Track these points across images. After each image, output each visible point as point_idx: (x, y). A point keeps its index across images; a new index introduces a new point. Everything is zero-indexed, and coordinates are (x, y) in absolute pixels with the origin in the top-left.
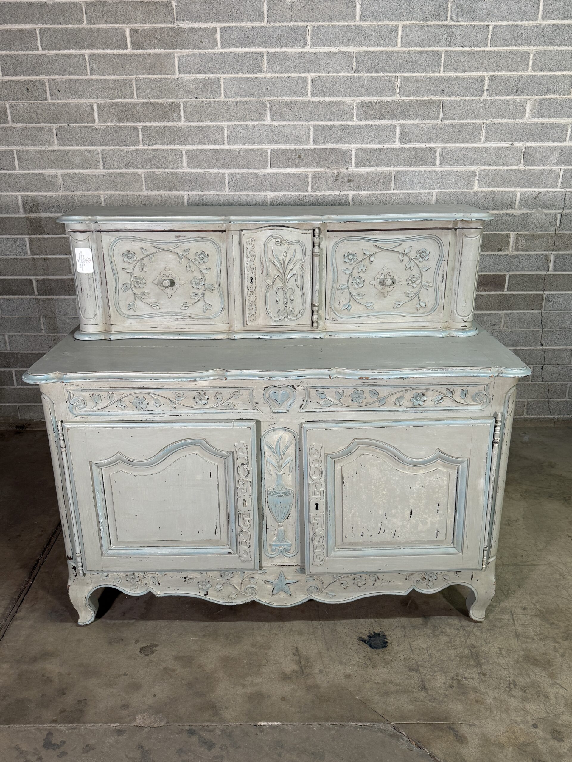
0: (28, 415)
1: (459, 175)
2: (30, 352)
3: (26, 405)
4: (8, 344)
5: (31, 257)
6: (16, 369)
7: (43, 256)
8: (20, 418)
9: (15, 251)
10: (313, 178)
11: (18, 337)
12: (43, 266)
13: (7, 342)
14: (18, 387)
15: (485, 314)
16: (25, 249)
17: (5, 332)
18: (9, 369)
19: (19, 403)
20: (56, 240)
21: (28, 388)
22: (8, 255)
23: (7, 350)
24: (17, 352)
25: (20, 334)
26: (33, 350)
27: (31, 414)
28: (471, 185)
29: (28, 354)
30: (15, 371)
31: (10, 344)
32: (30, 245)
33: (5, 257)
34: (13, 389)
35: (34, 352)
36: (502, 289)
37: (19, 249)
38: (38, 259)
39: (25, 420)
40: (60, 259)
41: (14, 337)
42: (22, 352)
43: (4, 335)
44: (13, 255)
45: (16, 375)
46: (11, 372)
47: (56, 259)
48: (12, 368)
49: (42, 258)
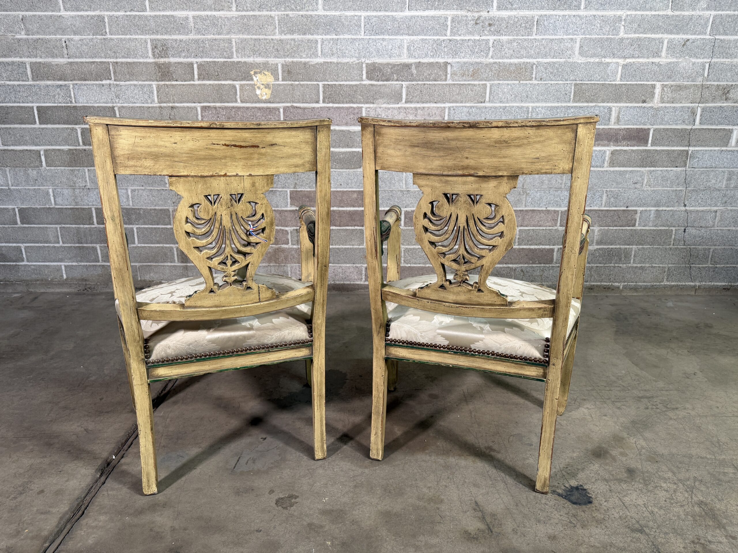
0: (148, 276)
1: (605, 20)
2: (152, 208)
3: (146, 265)
4: (130, 199)
5: (158, 105)
6: (137, 226)
7: (171, 105)
8: (139, 279)
9: (142, 99)
10: (453, 21)
11: (141, 192)
12: (170, 115)
13: (130, 196)
14: (139, 245)
15: (626, 171)
16: (153, 96)
17: (128, 186)
18: (131, 226)
19: (140, 262)
20: (184, 87)
21: (149, 247)
22: (135, 103)
23: (129, 205)
24: (139, 207)
25: (143, 188)
26: (155, 206)
27: (152, 274)
28: (616, 31)
29: (151, 210)
30: (137, 228)
31: (132, 199)
32: (158, 92)
33: (131, 105)
34: (133, 247)
35: (157, 208)
36: (646, 143)
37: (146, 96)
38: (165, 107)
39: (145, 281)
40: (188, 107)
41: (137, 191)
42: (144, 207)
43: (127, 189)
44: (140, 103)
45: (137, 232)
46: (132, 228)
47: (184, 107)
48: (133, 224)
49: (169, 106)
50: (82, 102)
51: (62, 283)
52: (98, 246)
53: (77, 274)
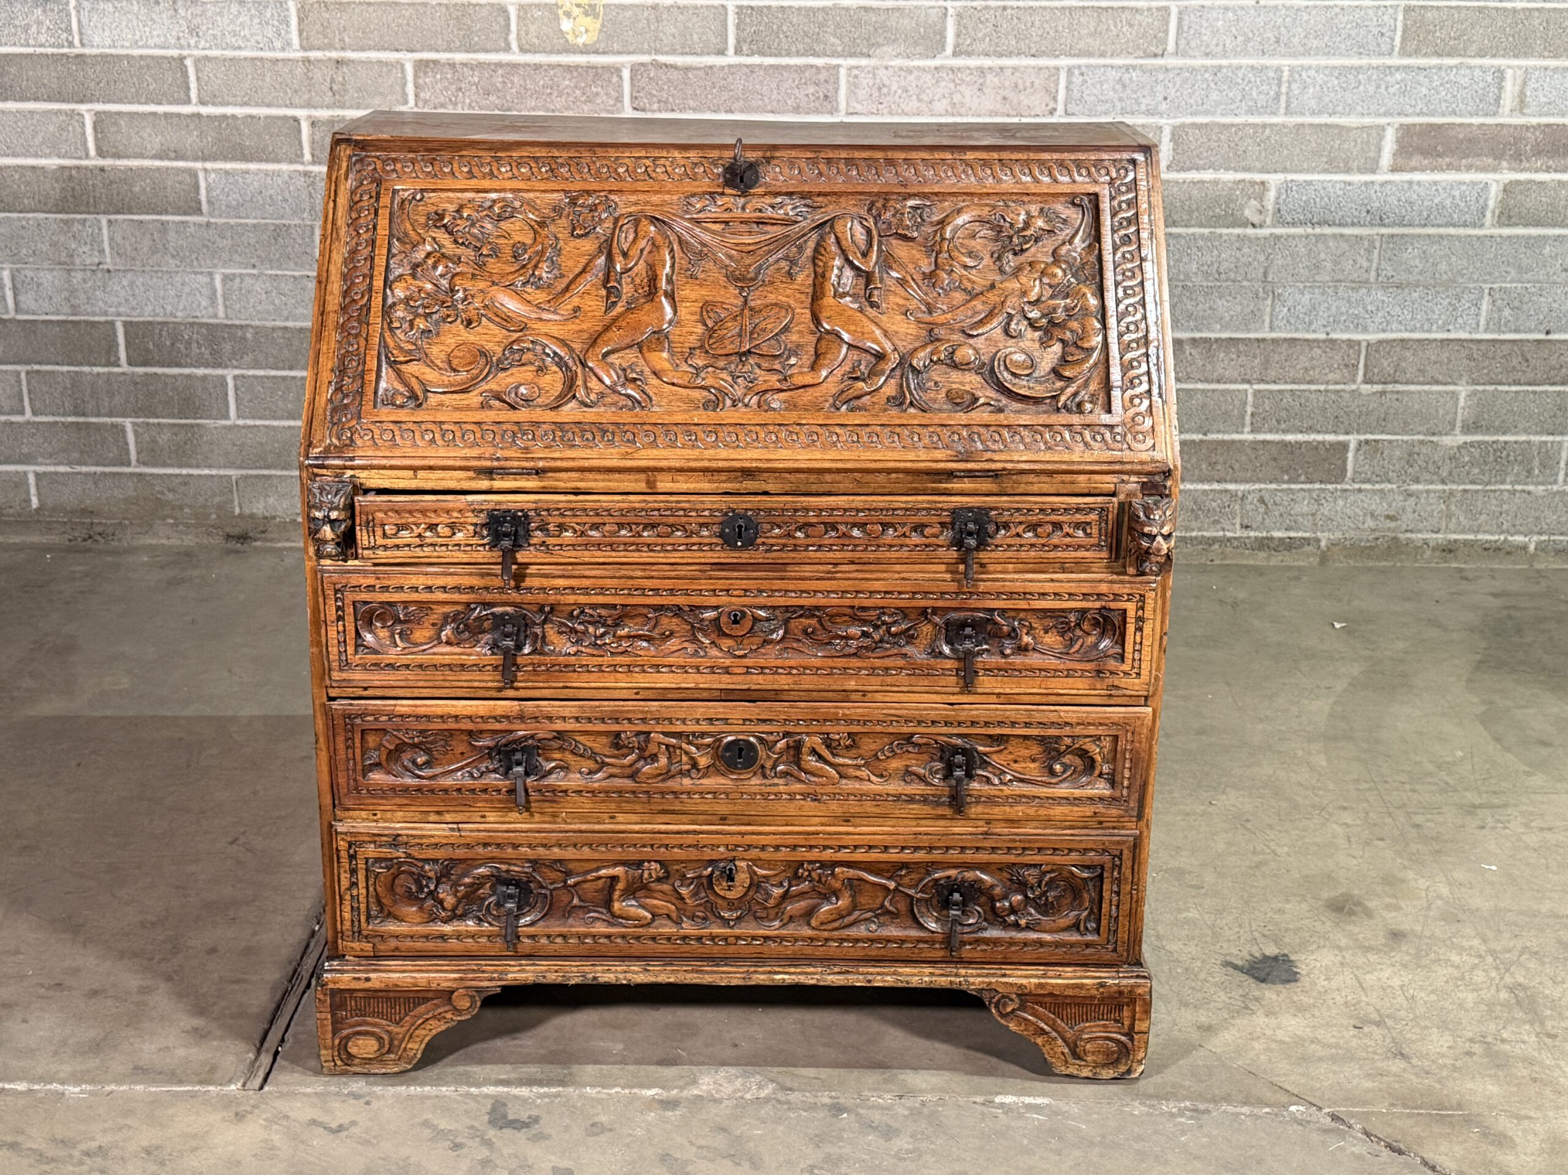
0: (261, 505)
2: (279, 324)
3: (256, 476)
4: (220, 300)
5: (301, 54)
6: (237, 372)
7: (334, 54)
8: (237, 511)
9: (259, 38)
11: (248, 281)
12: (333, 80)
13: (219, 293)
14: (241, 422)
16: (287, 32)
17: (215, 266)
18: (219, 372)
19: (241, 467)
20: (371, 9)
21: (266, 427)
22: (240, 48)
23: (216, 316)
24: (243, 323)
25: (255, 272)
26: (287, 319)
27: (271, 500)
29: (273, 329)
30: (235, 378)
31: (225, 299)
32: (301, 20)
33: (229, 53)
34: (225, 427)
35: (290, 324)
37: (269, 32)
38: (319, 61)
39: (252, 516)
40: (380, 62)
41: (238, 280)
42: (258, 323)
43: (211, 274)
44: (252, 48)
45: (236, 388)
46: (223, 378)
47: (368, 63)
48: (226, 367)
49: (330, 59)
50: (99, 43)
51: (26, 521)
52: (128, 423)
53: (68, 497)
